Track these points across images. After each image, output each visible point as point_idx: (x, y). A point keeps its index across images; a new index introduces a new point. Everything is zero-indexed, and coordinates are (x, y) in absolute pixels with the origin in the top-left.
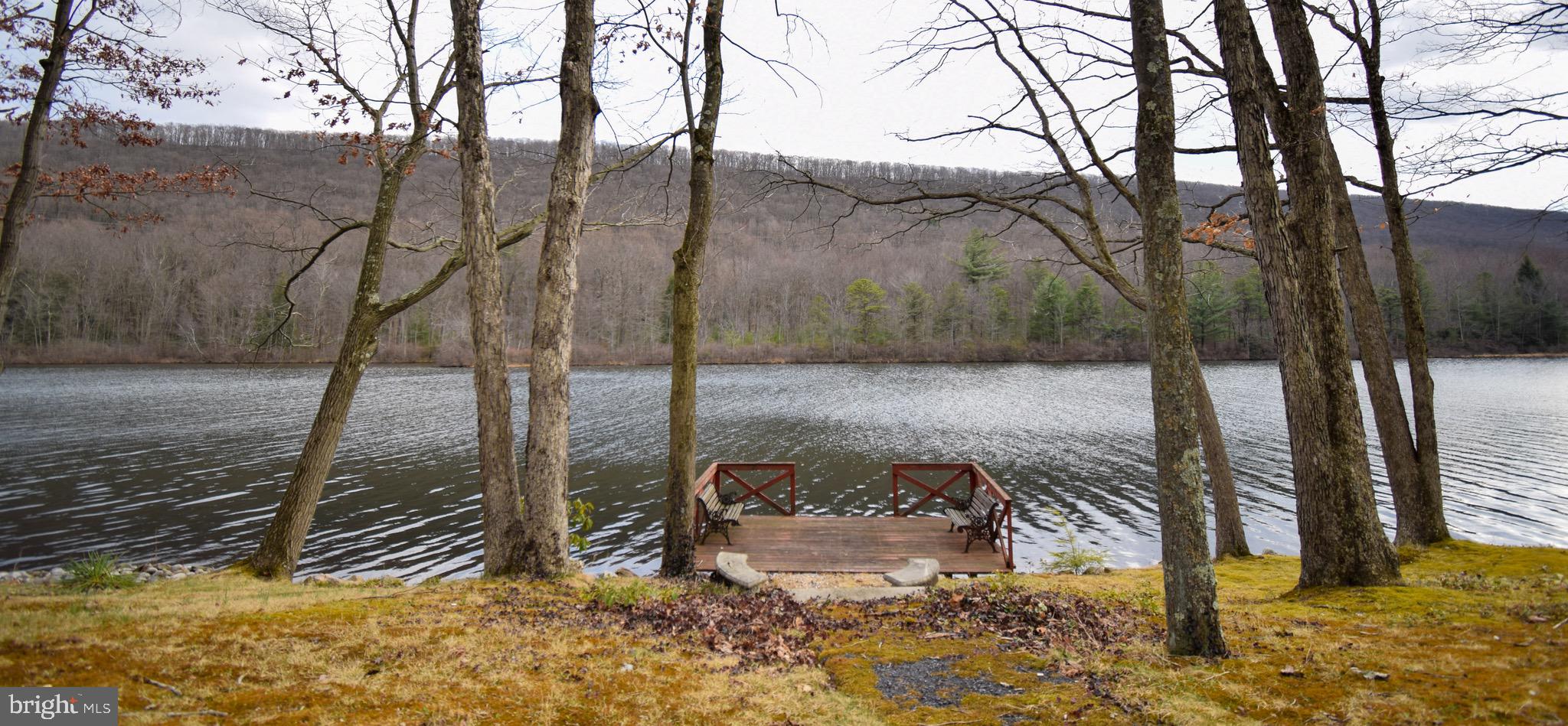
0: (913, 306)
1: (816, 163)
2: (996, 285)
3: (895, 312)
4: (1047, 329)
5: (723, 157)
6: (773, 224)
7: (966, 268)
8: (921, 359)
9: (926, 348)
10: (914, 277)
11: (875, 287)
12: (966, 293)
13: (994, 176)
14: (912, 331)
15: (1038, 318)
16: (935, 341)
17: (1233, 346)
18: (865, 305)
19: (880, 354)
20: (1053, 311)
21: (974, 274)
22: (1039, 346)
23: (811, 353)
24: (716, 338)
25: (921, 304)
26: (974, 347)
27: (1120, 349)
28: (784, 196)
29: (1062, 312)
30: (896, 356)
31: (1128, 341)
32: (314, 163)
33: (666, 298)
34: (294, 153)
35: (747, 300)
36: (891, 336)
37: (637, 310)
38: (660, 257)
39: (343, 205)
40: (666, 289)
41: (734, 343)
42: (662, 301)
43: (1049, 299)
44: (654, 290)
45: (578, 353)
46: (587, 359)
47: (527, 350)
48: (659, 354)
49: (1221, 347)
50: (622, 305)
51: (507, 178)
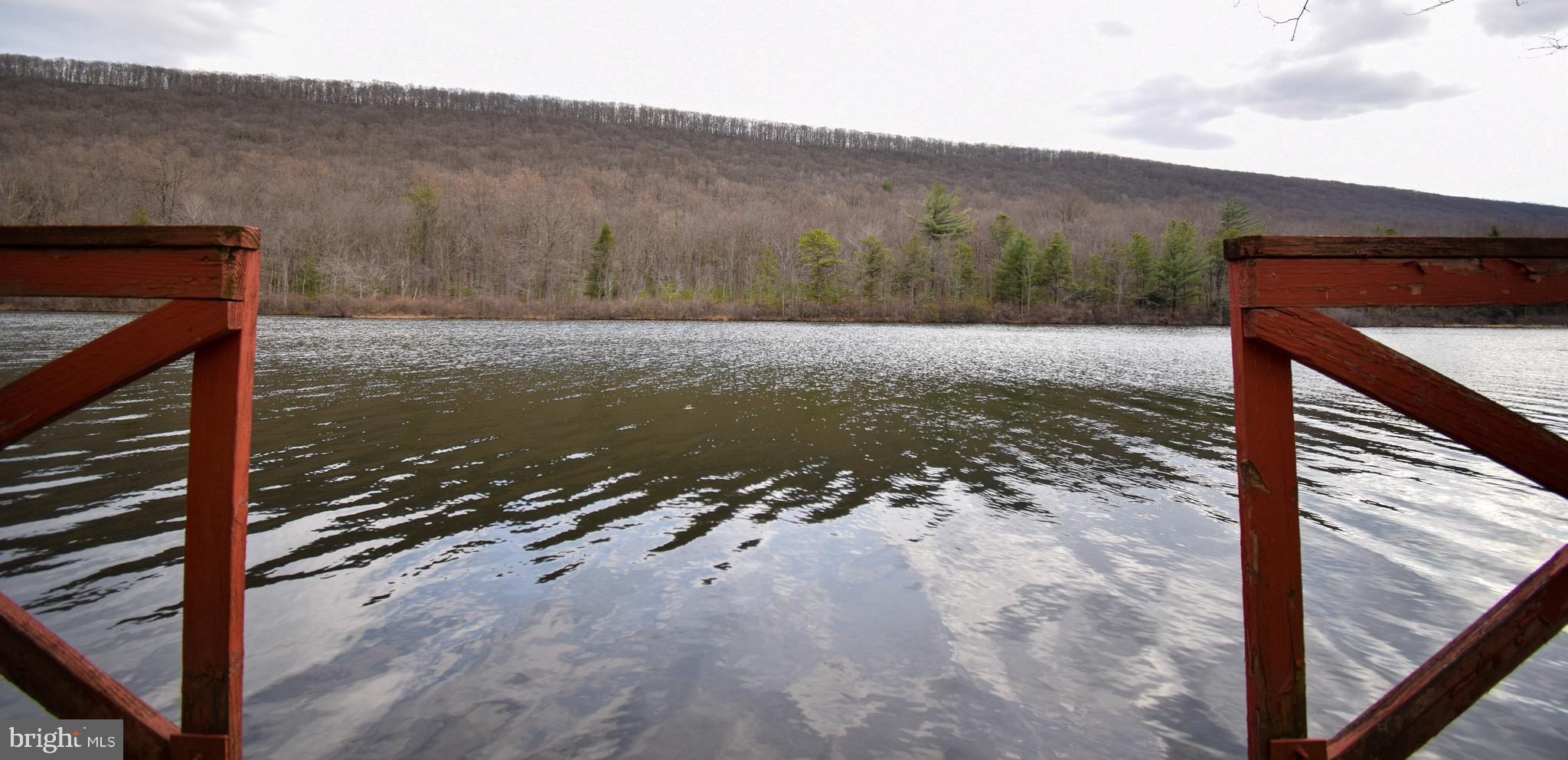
0: (871, 261)
1: (770, 127)
2: (959, 242)
3: (852, 266)
4: (1014, 289)
5: (673, 117)
6: (723, 183)
7: (928, 225)
8: (878, 318)
9: (885, 307)
10: (872, 232)
11: (831, 240)
12: (928, 249)
13: (949, 146)
14: (869, 288)
15: (1003, 277)
16: (893, 299)
17: (1205, 311)
18: (819, 258)
19: (834, 312)
20: (1019, 270)
21: (934, 231)
22: (1005, 307)
23: (757, 309)
24: (653, 294)
25: (880, 259)
26: (935, 306)
27: (1090, 311)
28: (736, 157)
29: (1031, 272)
30: (851, 315)
31: (1097, 304)
32: (221, 105)
33: (597, 249)
34: (199, 94)
35: (689, 254)
36: (847, 294)
37: (563, 261)
38: (595, 207)
39: (248, 150)
40: (597, 240)
41: (670, 297)
42: (593, 252)
43: (1017, 258)
44: (583, 239)
45: (487, 305)
46: (498, 312)
47: (424, 300)
48: (584, 307)
49: (1193, 311)
50: (546, 255)
51: (437, 128)
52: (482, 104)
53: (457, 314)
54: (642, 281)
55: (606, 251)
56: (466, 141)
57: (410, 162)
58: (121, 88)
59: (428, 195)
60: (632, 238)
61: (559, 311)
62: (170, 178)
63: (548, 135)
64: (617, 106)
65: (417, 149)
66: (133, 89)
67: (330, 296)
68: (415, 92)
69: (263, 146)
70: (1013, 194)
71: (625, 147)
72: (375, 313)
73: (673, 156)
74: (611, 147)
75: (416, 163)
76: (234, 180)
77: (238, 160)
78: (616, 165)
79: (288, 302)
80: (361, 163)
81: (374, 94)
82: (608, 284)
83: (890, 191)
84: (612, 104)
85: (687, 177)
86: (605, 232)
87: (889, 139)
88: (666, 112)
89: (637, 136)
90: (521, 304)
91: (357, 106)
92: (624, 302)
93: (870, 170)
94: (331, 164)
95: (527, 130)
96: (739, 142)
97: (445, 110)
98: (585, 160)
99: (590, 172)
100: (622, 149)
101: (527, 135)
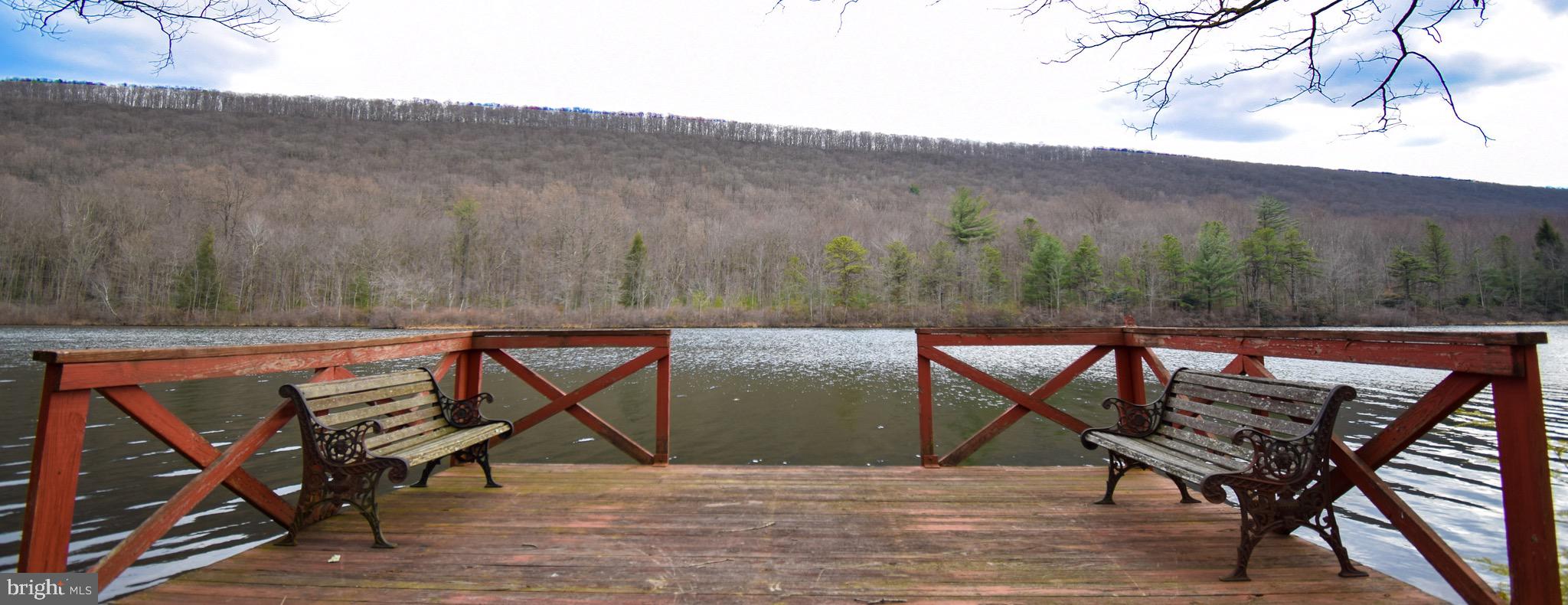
0: (897, 266)
1: (795, 132)
2: (986, 246)
3: (878, 272)
4: (1042, 293)
5: (699, 125)
6: (749, 190)
7: (954, 229)
8: (906, 324)
9: (912, 312)
10: (898, 238)
11: (857, 247)
12: (955, 255)
13: (977, 147)
14: (896, 293)
15: (1031, 281)
16: (921, 305)
17: (1242, 312)
18: (846, 264)
19: (862, 318)
20: (1047, 275)
21: (961, 235)
22: (1034, 310)
23: (786, 316)
24: (685, 302)
25: (905, 265)
26: (963, 311)
27: (1121, 314)
28: (762, 163)
29: (1059, 274)
30: (878, 319)
31: (1129, 306)
32: (272, 125)
33: (630, 258)
34: (252, 115)
35: (718, 262)
36: (873, 300)
37: (598, 271)
38: (626, 217)
39: (298, 168)
40: (630, 249)
41: (701, 305)
42: (626, 262)
43: (1045, 259)
44: (617, 250)
45: (528, 315)
46: (538, 322)
47: (469, 311)
48: (619, 316)
49: (1229, 313)
50: (581, 266)
51: (473, 143)
52: (516, 118)
53: (500, 324)
54: (674, 290)
55: (638, 261)
56: (501, 154)
57: (448, 175)
58: (178, 111)
59: (468, 210)
60: (662, 246)
61: (596, 320)
62: (232, 198)
63: (579, 146)
64: (645, 116)
65: (454, 164)
66: (189, 112)
67: (382, 308)
68: (452, 108)
69: (311, 164)
70: (1044, 194)
71: (654, 156)
72: (425, 325)
73: (700, 163)
74: (639, 156)
75: (454, 177)
76: (287, 198)
77: (291, 179)
78: (645, 174)
79: (342, 314)
80: (404, 178)
81: (414, 111)
82: (641, 293)
83: (917, 193)
84: (641, 114)
85: (714, 184)
86: (637, 242)
87: (915, 141)
88: (693, 120)
89: (665, 145)
90: (559, 314)
91: (398, 123)
92: (657, 311)
93: (897, 173)
94: (376, 180)
95: (559, 141)
96: (764, 148)
97: (481, 125)
98: (615, 170)
99: (620, 182)
100: (650, 159)
101: (559, 147)
